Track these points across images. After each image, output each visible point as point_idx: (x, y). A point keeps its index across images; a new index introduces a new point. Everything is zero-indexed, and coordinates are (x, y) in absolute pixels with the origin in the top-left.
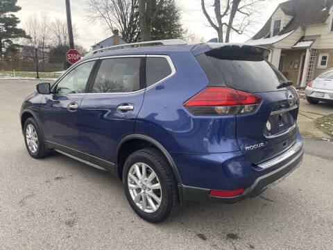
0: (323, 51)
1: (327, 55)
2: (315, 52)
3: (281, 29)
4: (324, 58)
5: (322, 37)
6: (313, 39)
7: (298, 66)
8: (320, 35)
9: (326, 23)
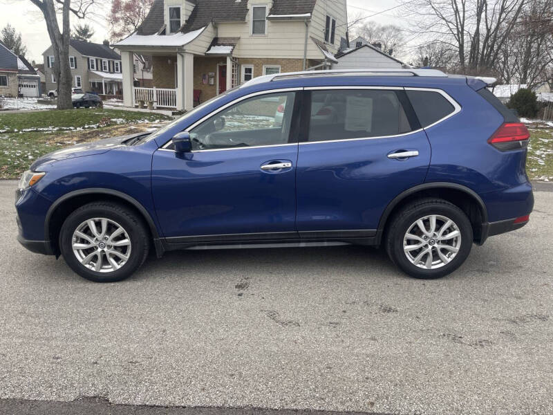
0: (246, 61)
1: (252, 66)
2: (237, 62)
3: (183, 22)
4: (248, 70)
5: (242, 41)
6: (233, 42)
7: (215, 81)
8: (239, 38)
9: (246, 21)
